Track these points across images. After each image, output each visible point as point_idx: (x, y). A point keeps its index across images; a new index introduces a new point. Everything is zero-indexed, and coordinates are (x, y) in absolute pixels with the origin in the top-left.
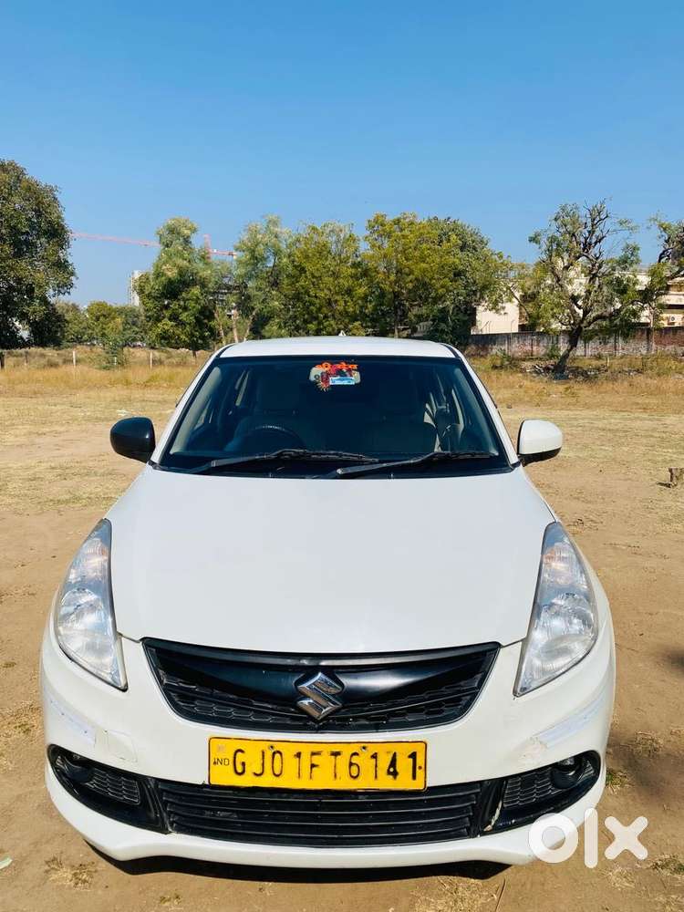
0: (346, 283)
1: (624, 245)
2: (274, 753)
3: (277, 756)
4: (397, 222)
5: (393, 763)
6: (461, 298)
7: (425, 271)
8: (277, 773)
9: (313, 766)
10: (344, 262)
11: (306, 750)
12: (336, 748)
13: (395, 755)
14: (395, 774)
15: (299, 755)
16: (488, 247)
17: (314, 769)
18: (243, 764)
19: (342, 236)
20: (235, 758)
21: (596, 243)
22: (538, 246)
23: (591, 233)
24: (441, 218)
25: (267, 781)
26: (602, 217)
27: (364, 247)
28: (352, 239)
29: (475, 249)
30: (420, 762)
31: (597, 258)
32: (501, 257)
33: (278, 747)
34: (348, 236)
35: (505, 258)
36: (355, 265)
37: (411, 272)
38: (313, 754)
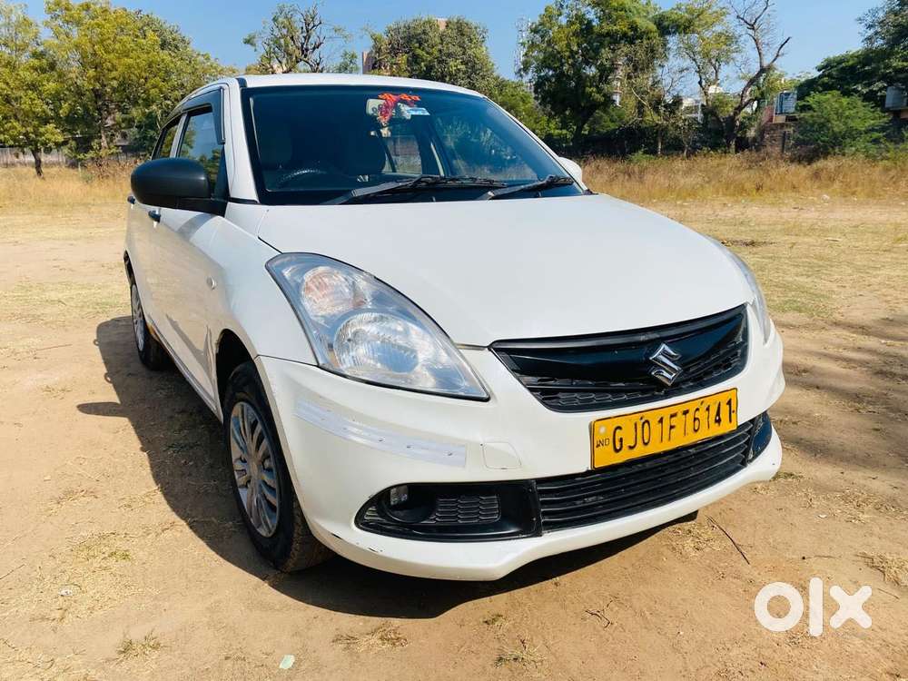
0: (29, 76)
1: (342, 51)
2: (644, 423)
3: (646, 425)
4: (87, 7)
5: (718, 414)
6: (169, 102)
7: (129, 67)
8: (646, 441)
9: (672, 427)
10: (21, 49)
11: (666, 414)
12: (684, 408)
13: (719, 405)
14: (718, 421)
15: (661, 421)
16: (191, 45)
17: (672, 430)
18: (621, 440)
19: (14, 18)
20: (614, 435)
21: (314, 49)
22: (253, 48)
23: (307, 38)
24: (132, 10)
25: (640, 452)
26: (316, 23)
27: (46, 35)
28: (26, 24)
29: (176, 47)
30: (733, 408)
31: (318, 64)
32: (208, 59)
33: (647, 416)
34: (21, 19)
35: (212, 60)
36: (35, 55)
37: (114, 68)
38: (672, 416)
